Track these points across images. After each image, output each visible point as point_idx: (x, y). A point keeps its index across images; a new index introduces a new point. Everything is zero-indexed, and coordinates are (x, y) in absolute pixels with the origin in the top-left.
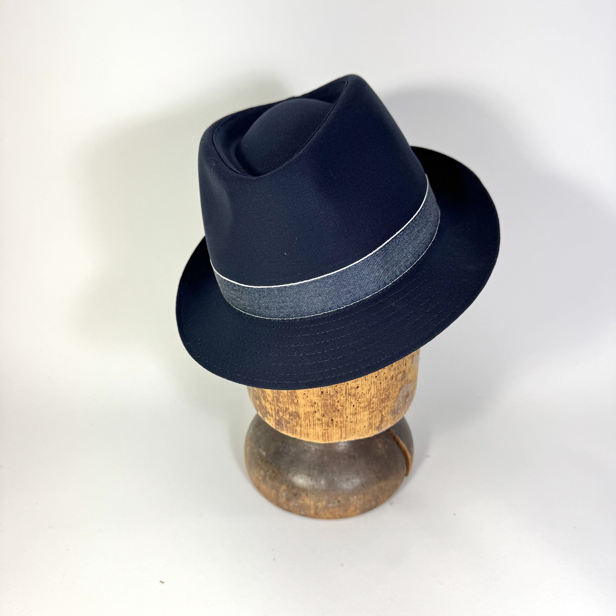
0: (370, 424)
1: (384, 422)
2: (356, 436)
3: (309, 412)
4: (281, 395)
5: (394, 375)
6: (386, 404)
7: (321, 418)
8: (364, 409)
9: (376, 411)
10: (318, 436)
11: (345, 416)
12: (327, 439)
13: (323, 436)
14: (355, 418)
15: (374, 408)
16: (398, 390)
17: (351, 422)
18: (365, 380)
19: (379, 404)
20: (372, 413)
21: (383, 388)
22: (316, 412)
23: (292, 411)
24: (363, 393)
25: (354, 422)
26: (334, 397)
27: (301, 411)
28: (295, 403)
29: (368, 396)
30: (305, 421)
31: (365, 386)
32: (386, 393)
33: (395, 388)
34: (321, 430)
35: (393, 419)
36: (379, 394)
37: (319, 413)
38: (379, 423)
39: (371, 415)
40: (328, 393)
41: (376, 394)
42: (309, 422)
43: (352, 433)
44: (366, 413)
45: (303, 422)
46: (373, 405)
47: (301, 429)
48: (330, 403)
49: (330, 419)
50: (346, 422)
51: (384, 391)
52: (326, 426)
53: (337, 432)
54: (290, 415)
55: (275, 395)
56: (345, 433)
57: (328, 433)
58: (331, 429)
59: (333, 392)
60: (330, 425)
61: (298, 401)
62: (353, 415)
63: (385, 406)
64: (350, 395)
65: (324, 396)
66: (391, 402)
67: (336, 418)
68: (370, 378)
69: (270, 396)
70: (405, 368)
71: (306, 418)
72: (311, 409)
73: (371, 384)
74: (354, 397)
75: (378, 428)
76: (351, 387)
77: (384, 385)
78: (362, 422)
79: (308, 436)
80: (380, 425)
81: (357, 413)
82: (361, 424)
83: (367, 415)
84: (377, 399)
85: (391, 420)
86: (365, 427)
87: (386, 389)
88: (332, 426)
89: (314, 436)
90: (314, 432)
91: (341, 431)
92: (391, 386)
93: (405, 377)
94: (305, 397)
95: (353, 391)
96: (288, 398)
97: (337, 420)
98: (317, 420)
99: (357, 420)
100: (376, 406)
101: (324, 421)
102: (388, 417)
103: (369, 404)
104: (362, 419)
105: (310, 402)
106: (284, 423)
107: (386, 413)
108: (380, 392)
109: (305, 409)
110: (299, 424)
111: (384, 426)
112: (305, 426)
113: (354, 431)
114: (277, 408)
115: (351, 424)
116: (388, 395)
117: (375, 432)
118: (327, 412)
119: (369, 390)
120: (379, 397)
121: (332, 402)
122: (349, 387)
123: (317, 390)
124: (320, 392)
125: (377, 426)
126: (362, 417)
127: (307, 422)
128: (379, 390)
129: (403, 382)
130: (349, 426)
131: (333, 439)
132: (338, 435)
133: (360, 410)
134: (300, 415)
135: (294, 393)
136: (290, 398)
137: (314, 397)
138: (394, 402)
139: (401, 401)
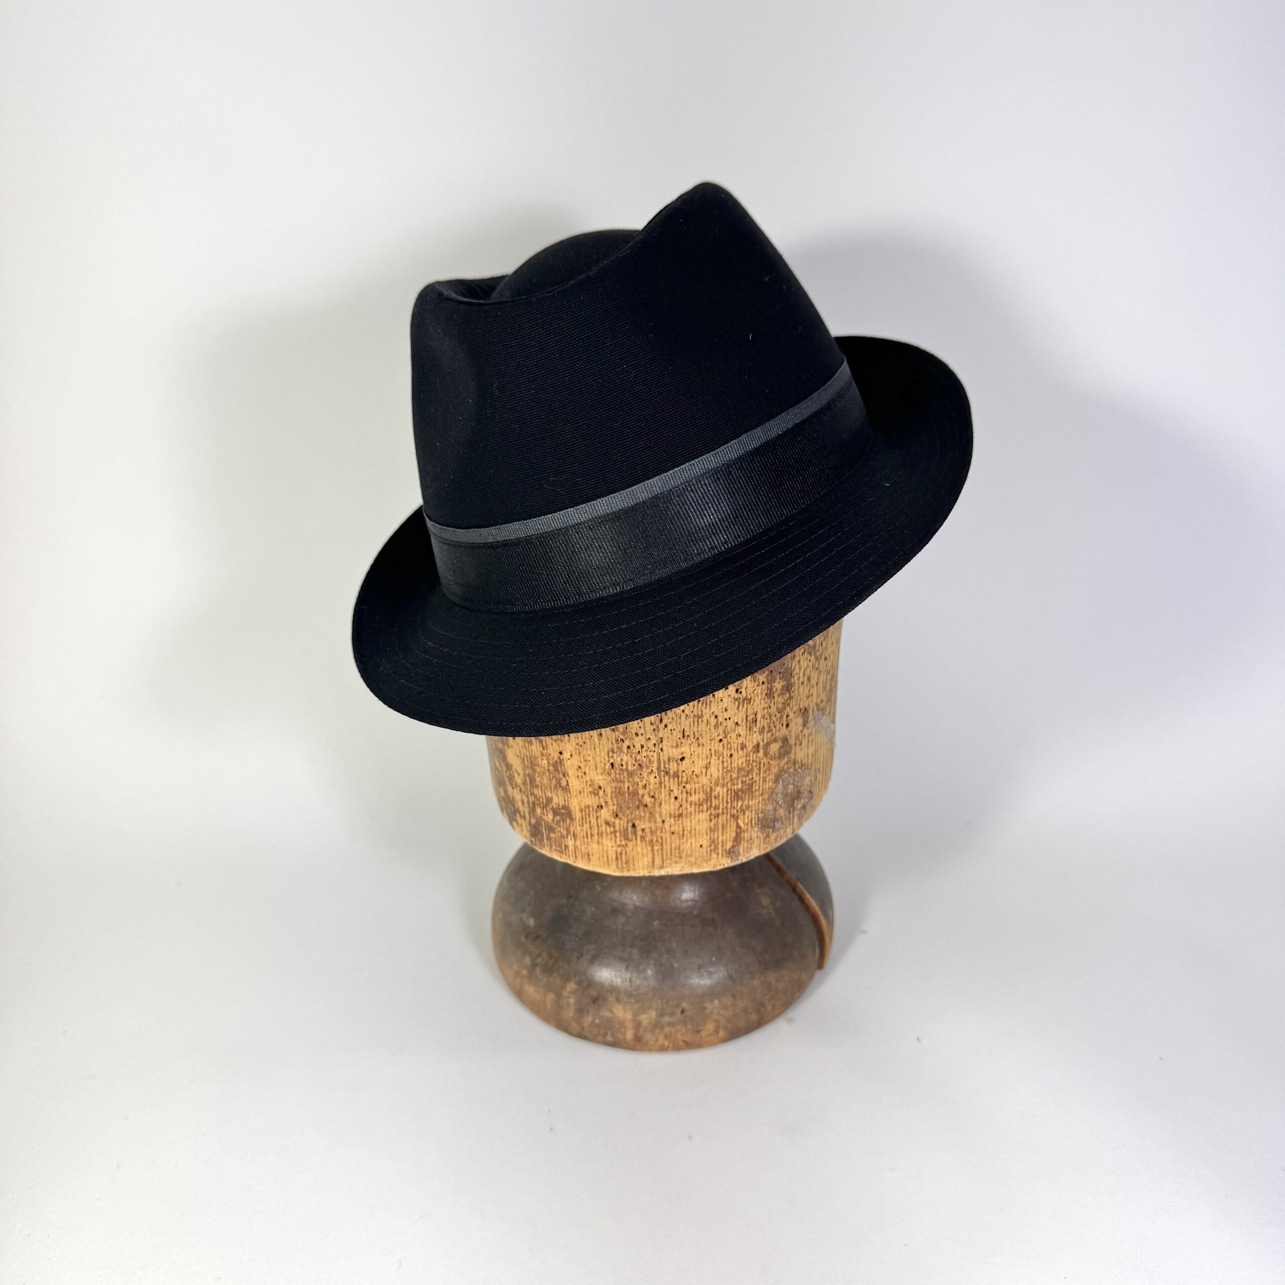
0: (713, 842)
1: (742, 842)
2: (682, 864)
3: (588, 807)
4: (538, 770)
5: (761, 744)
6: (746, 803)
7: (613, 820)
8: (697, 806)
9: (725, 815)
10: (608, 858)
11: (659, 820)
12: (624, 866)
13: (617, 858)
14: (681, 825)
15: (719, 809)
16: (772, 777)
17: (673, 833)
18: (697, 744)
19: (729, 800)
20: (716, 819)
21: (736, 767)
22: (602, 807)
23: (559, 805)
24: (693, 771)
25: (679, 834)
26: (636, 777)
27: (575, 804)
28: (563, 787)
29: (705, 780)
30: (583, 826)
31: (698, 757)
32: (744, 779)
33: (765, 772)
34: (612, 847)
35: (765, 839)
36: (729, 779)
37: (609, 811)
38: (731, 844)
39: (713, 822)
40: (624, 767)
41: (723, 778)
42: (590, 828)
43: (675, 857)
44: (704, 816)
45: (579, 828)
46: (717, 802)
47: (576, 844)
48: (628, 788)
49: (630, 824)
50: (662, 832)
51: (740, 775)
52: (622, 839)
53: (645, 851)
54: (555, 812)
55: (527, 772)
56: (660, 855)
57: (626, 853)
58: (633, 845)
59: (634, 765)
60: (630, 835)
61: (568, 782)
62: (675, 817)
63: (744, 807)
64: (667, 773)
65: (616, 773)
66: (757, 801)
67: (642, 822)
68: (709, 742)
69: (519, 774)
70: (787, 733)
71: (584, 820)
72: (592, 801)
73: (711, 755)
74: (676, 779)
75: (731, 853)
76: (669, 757)
77: (740, 761)
78: (695, 835)
79: (589, 860)
80: (733, 846)
81: (684, 815)
82: (693, 840)
83: (705, 823)
84: (725, 789)
85: (760, 841)
86: (701, 846)
87: (744, 771)
88: (634, 840)
89: (599, 858)
90: (599, 849)
91: (653, 850)
92: (756, 766)
93: (788, 753)
94: (580, 774)
95: (673, 767)
96: (549, 776)
97: (643, 827)
98: (604, 825)
99: (683, 831)
100: (723, 805)
101: (617, 828)
102: (753, 833)
103: (709, 799)
104: (695, 829)
105: (590, 785)
106: (544, 830)
107: (748, 824)
108: (731, 776)
109: (581, 801)
110: (572, 833)
111: (744, 851)
112: (584, 837)
113: (679, 854)
114: (532, 799)
115: (673, 837)
116: (749, 784)
117: (725, 863)
118: (624, 809)
119: (706, 768)
120: (729, 785)
121: (633, 787)
122: (664, 757)
123: (603, 760)
124: (609, 764)
125: (728, 849)
126: (695, 824)
127: (586, 828)
128: (728, 771)
129: (782, 763)
130: (668, 842)
131: (637, 869)
132: (646, 861)
133: (689, 809)
134: (573, 812)
135: (561, 766)
136: (553, 777)
137: (597, 774)
138: (765, 803)
139: (780, 802)
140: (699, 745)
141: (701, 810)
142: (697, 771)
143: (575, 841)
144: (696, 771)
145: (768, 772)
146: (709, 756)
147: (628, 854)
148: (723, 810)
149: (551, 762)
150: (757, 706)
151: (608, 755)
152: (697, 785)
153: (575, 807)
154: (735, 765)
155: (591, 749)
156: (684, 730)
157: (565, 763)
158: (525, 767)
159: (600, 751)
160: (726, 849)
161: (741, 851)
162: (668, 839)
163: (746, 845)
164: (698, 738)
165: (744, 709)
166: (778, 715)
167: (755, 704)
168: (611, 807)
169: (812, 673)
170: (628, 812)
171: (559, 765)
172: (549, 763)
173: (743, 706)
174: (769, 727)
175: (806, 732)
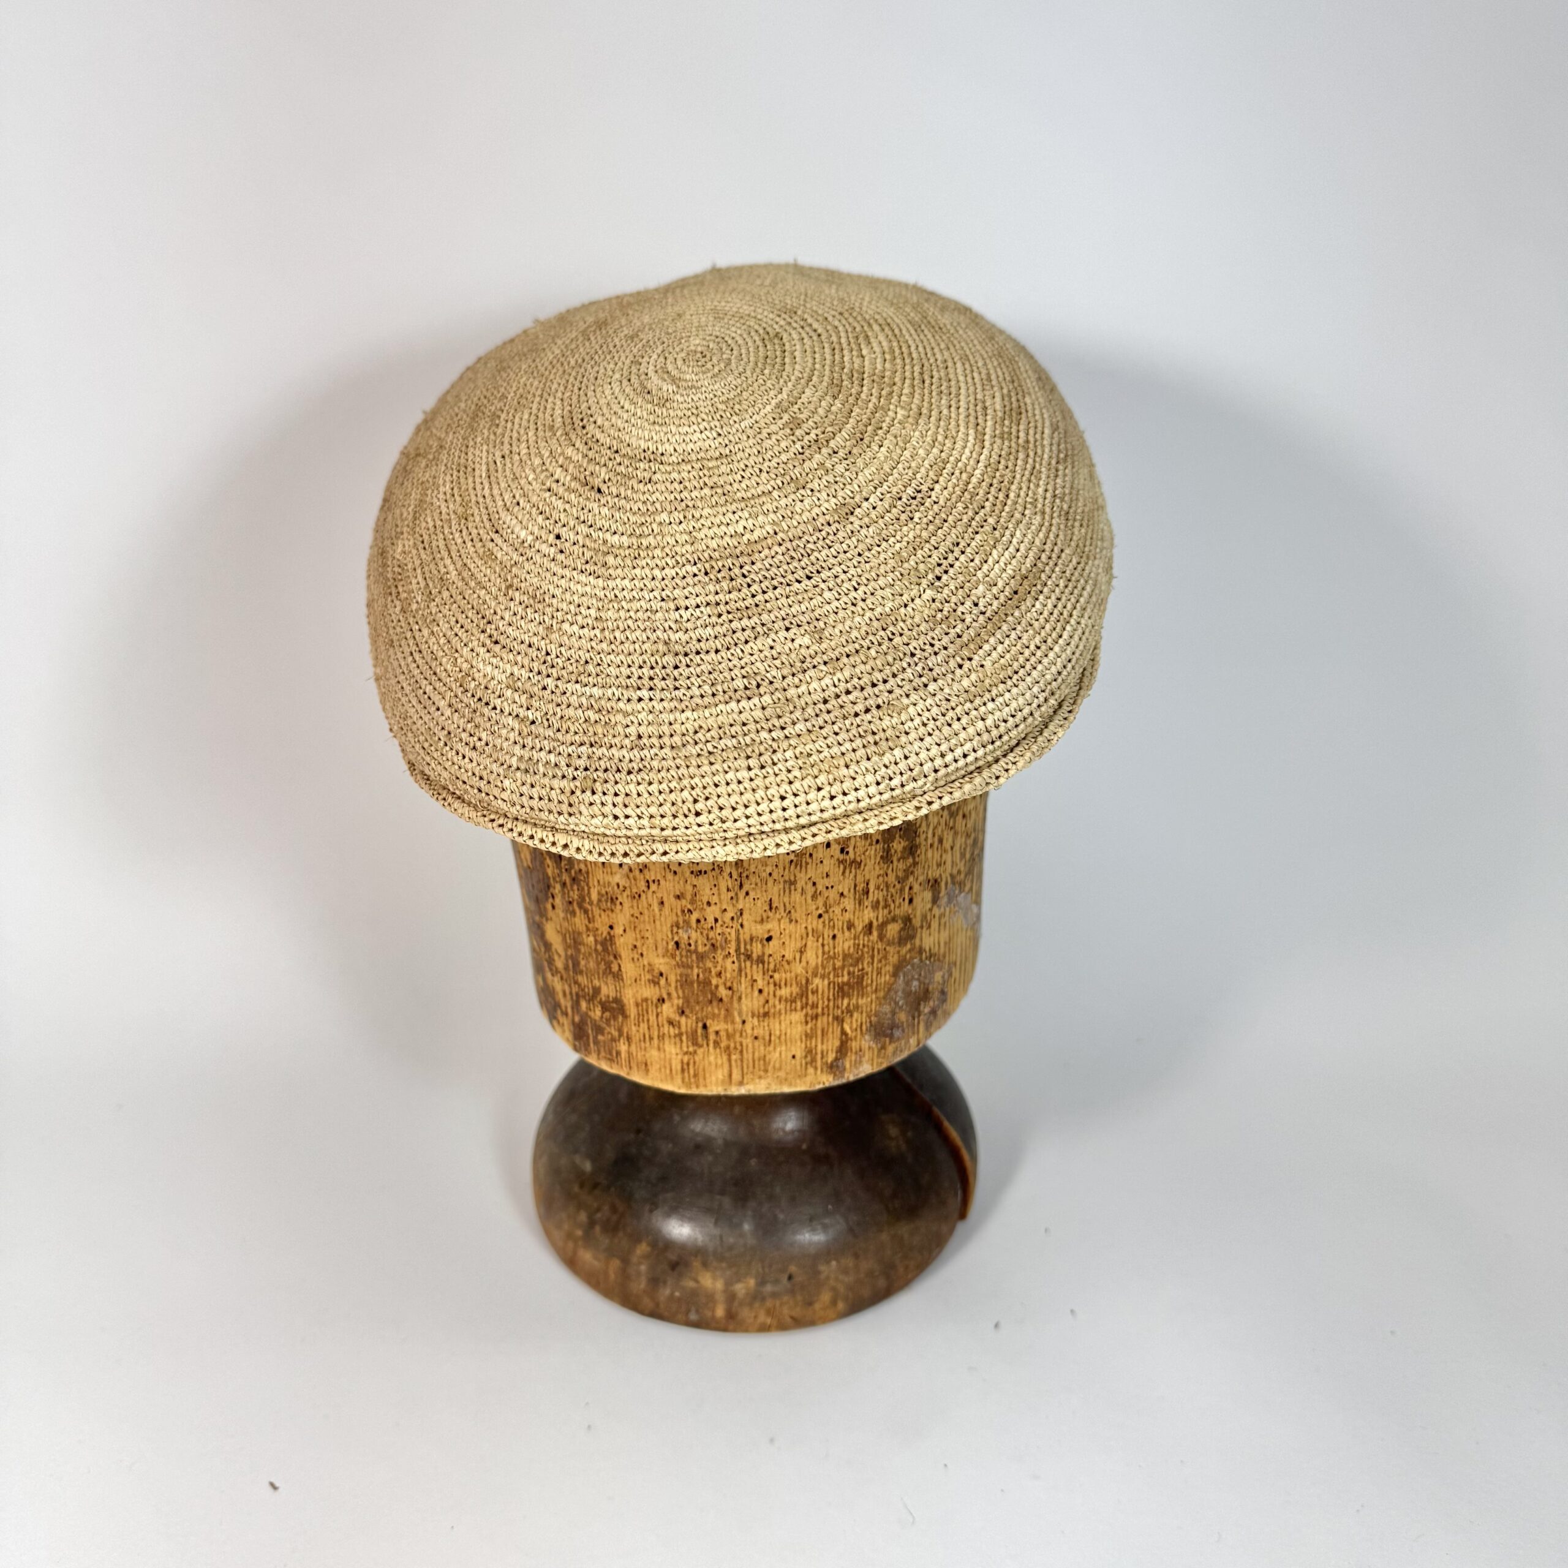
0: (809, 1052)
1: (849, 1054)
2: (769, 1080)
3: (646, 1000)
4: (583, 950)
5: (875, 924)
6: (854, 1001)
7: (677, 1018)
8: (789, 1004)
9: (826, 1016)
10: (671, 1070)
11: (738, 1020)
12: (692, 1080)
13: (683, 1070)
14: (766, 1028)
15: (817, 1007)
16: (890, 968)
17: (756, 1038)
18: (788, 920)
19: (831, 997)
20: (814, 1021)
21: (841, 953)
22: (663, 1000)
23: (608, 997)
24: (783, 956)
25: (764, 1039)
26: (708, 961)
27: (630, 996)
28: (613, 973)
29: (798, 969)
30: (639, 1026)
31: (790, 936)
32: (851, 969)
33: (880, 961)
34: (677, 1054)
35: (879, 1051)
36: (831, 968)
37: (673, 1005)
38: (834, 1055)
39: (809, 1026)
40: (693, 947)
41: (824, 967)
42: (649, 1028)
43: (759, 1070)
44: (797, 1016)
45: (634, 1028)
46: (815, 998)
47: (630, 1049)
48: (698, 976)
49: (700, 1025)
50: (741, 1035)
51: (846, 963)
52: (690, 1043)
53: (719, 1062)
54: (605, 1008)
55: (569, 953)
56: (739, 1068)
57: (695, 1063)
58: (704, 1054)
59: (705, 945)
60: (700, 1039)
61: (620, 966)
62: (759, 1017)
63: (852, 1007)
64: (749, 957)
65: (682, 956)
66: (869, 999)
67: (716, 1022)
68: (804, 917)
69: (559, 956)
70: (910, 912)
71: (641, 1017)
72: (651, 992)
73: (807, 934)
74: (761, 965)
75: (834, 1067)
76: (751, 935)
77: (846, 945)
78: (786, 1041)
79: (647, 1071)
80: (836, 1059)
81: (771, 1014)
82: (783, 1048)
83: (799, 1025)
84: (826, 982)
85: (873, 1053)
86: (794, 1057)
87: (852, 958)
88: (705, 1046)
89: (660, 1069)
90: (659, 1057)
91: (730, 1060)
92: (868, 953)
93: (913, 937)
94: (636, 956)
95: (757, 949)
96: (597, 958)
97: (717, 1028)
98: (666, 1025)
99: (770, 1035)
100: (823, 1002)
101: (683, 1029)
102: (863, 1042)
103: (803, 993)
104: (786, 1034)
105: (648, 971)
106: (590, 1031)
107: (856, 1030)
108: (834, 964)
109: (637, 991)
110: (625, 1035)
111: (851, 1066)
112: (640, 1041)
113: (764, 1066)
114: (575, 989)
115: (757, 1043)
116: (858, 976)
117: (825, 1080)
118: (692, 1003)
119: (801, 952)
120: (831, 976)
121: (704, 974)
122: (745, 935)
123: (665, 938)
124: (673, 943)
125: (829, 1061)
126: (786, 1029)
127: (644, 1029)
128: (830, 957)
129: (904, 950)
130: (750, 1050)
131: (708, 1084)
132: (721, 1074)
133: (778, 1007)
134: (627, 1007)
135: (611, 945)
136: (602, 959)
137: (658, 956)
138: (880, 1004)
139: (900, 1003)
140: (791, 921)
141: (793, 1007)
142: (789, 956)
143: (629, 1045)
144: (787, 956)
145: (883, 962)
146: (805, 936)
147: (697, 1064)
148: (823, 1009)
149: (599, 939)
150: (870, 872)
151: (672, 931)
152: (788, 974)
153: (629, 1000)
154: (839, 949)
155: (649, 922)
156: (771, 900)
157: (616, 939)
158: (567, 947)
159: (661, 925)
160: (827, 1063)
161: (848, 1066)
162: (750, 1045)
163: (853, 1058)
164: (790, 912)
165: (852, 875)
166: (898, 886)
167: (866, 868)
168: (676, 1001)
169: (945, 833)
170: (697, 1008)
171: (609, 943)
172: (596, 941)
173: (851, 872)
174: (886, 900)
175: (936, 911)
